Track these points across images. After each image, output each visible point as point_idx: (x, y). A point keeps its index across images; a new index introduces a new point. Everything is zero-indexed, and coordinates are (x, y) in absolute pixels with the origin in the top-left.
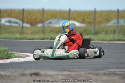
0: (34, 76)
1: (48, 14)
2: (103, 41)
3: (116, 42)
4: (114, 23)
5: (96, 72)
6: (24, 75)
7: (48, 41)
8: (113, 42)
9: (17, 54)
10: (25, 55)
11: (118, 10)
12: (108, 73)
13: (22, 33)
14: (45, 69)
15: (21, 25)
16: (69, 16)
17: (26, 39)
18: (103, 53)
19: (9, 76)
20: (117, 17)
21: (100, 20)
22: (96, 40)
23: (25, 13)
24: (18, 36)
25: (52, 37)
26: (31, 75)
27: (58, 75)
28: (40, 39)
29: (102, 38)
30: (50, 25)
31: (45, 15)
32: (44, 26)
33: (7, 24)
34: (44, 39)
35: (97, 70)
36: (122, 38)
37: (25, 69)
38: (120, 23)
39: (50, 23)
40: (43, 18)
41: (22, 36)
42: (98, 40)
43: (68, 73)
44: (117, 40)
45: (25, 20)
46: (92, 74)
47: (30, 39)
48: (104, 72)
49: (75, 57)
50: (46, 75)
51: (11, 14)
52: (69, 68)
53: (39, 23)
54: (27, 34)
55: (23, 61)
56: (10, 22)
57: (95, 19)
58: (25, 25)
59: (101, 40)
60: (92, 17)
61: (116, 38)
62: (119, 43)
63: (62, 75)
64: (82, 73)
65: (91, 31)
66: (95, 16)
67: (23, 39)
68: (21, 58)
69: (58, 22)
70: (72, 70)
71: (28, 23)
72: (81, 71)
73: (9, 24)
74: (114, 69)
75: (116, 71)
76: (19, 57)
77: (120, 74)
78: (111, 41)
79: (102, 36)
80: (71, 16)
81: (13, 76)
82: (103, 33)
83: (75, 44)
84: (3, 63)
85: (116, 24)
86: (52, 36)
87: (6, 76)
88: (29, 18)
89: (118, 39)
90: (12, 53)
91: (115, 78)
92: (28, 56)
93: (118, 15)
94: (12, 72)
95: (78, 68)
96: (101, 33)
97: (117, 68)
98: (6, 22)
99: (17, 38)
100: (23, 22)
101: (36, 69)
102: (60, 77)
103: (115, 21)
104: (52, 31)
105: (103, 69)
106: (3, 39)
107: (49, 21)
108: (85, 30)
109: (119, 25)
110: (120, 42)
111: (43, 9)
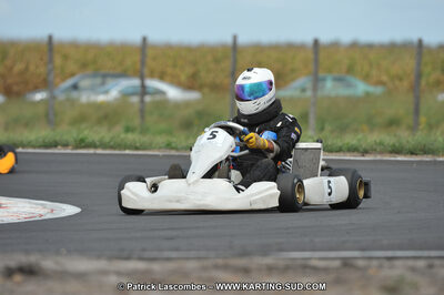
0: (18, 278)
1: (66, 57)
4: (303, 89)
5: (242, 262)
7: (69, 151)
11: (316, 42)
12: (281, 263)
14: (58, 252)
16: (143, 63)
20: (311, 67)
25: (82, 140)
26: (10, 273)
27: (105, 273)
28: (40, 147)
30: (74, 94)
31: (58, 61)
32: (53, 97)
34: (55, 145)
35: (244, 253)
36: (330, 142)
38: (323, 88)
39: (75, 87)
40: (48, 74)
43: (141, 265)
46: (226, 267)
48: (269, 260)
50: (63, 275)
52: (144, 250)
53: (36, 89)
57: (233, 73)
60: (226, 66)
63: (119, 273)
64: (191, 265)
66: (235, 64)
69: (103, 84)
72: (188, 259)
74: (304, 250)
75: (310, 259)
77: (326, 270)
80: (149, 62)
85: (309, 93)
86: (81, 136)
93: (316, 61)
95: (177, 249)
101: (27, 252)
103: (303, 81)
104: (80, 119)
105: (265, 251)
107: (70, 82)
108: (201, 114)
109: (320, 93)
111: (50, 38)
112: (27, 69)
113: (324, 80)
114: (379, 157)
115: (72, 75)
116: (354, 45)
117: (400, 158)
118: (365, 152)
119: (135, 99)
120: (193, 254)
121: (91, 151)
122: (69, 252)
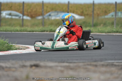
0: (34, 68)
1: (47, 7)
2: (102, 33)
3: (114, 34)
4: (112, 16)
5: (95, 63)
6: (24, 66)
7: (48, 33)
8: (111, 34)
9: (17, 46)
10: (25, 47)
11: (116, 2)
12: (106, 64)
13: (22, 25)
14: (44, 61)
15: (21, 18)
16: (68, 9)
17: (26, 31)
18: (103, 45)
19: (10, 68)
20: (115, 9)
21: (98, 12)
22: (95, 32)
23: (25, 5)
24: (18, 28)
25: (51, 30)
26: (31, 66)
27: (57, 66)
28: (40, 32)
29: (100, 30)
30: (50, 17)
31: (45, 8)
32: (44, 18)
33: (7, 16)
34: (44, 31)
35: (96, 61)
36: (120, 30)
38: (118, 15)
39: (50, 15)
40: (43, 11)
41: (23, 28)
42: (96, 32)
44: (115, 32)
45: (25, 13)
46: (90, 65)
47: (30, 32)
48: (102, 63)
49: (75, 49)
50: (46, 67)
51: (11, 7)
52: (68, 60)
53: (39, 15)
54: (27, 26)
55: (23, 53)
56: (10, 14)
57: (93, 11)
58: (25, 17)
59: (99, 33)
60: (91, 9)
61: (114, 30)
63: (61, 67)
64: (81, 64)
65: (89, 23)
66: (93, 9)
67: (23, 32)
68: (22, 50)
69: (57, 14)
70: (71, 61)
71: (28, 16)
73: (10, 17)
74: (112, 60)
75: (114, 62)
76: (19, 49)
77: (118, 66)
78: (109, 33)
79: (100, 28)
80: (70, 9)
81: (13, 68)
82: (102, 25)
83: (75, 36)
84: (4, 54)
85: (114, 17)
86: (51, 28)
87: (6, 67)
88: (29, 11)
90: (13, 45)
91: (113, 69)
92: (28, 48)
93: (116, 8)
94: (13, 64)
95: (77, 60)
97: (115, 60)
98: (6, 14)
99: (17, 31)
100: (23, 15)
101: (36, 61)
102: (59, 68)
103: (113, 13)
104: (51, 24)
105: (101, 60)
106: (4, 31)
107: (48, 14)
108: (84, 22)
109: (117, 17)
110: (118, 34)
111: (43, 2)
112: (36, 10)
113: (118, 13)
115: (49, 12)
120: (81, 61)
122: (48, 61)
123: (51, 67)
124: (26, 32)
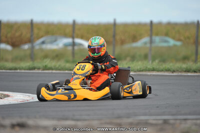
0: (17, 128)
1: (39, 29)
4: (145, 43)
5: (118, 121)
7: (40, 71)
8: (144, 73)
10: (2, 94)
11: (151, 22)
14: (35, 117)
16: (74, 31)
17: (4, 69)
20: (149, 33)
21: (123, 38)
25: (46, 66)
26: (13, 126)
28: (27, 70)
30: (44, 46)
31: (36, 31)
32: (33, 47)
34: (34, 68)
35: (119, 117)
36: (158, 67)
37: (3, 118)
38: (155, 42)
40: (31, 36)
43: (73, 123)
44: (149, 70)
45: (3, 38)
47: (11, 69)
50: (37, 127)
52: (74, 115)
53: (25, 43)
57: (114, 36)
61: (149, 67)
62: (154, 75)
64: (95, 123)
66: (115, 32)
69: (55, 41)
71: (8, 43)
72: (93, 120)
75: (148, 120)
77: (156, 125)
78: (142, 71)
79: (126, 63)
80: (77, 32)
82: (128, 59)
85: (148, 45)
86: (46, 64)
88: (9, 35)
89: (151, 68)
92: (8, 96)
93: (151, 30)
95: (89, 115)
96: (125, 59)
97: (151, 115)
103: (146, 39)
104: (46, 57)
105: (128, 116)
107: (41, 40)
109: (153, 45)
110: (154, 73)
111: (32, 21)
112: (21, 34)
114: (180, 74)
115: (42, 37)
116: (169, 24)
117: (189, 74)
118: (174, 71)
119: (70, 48)
121: (50, 71)
122: (40, 117)
123: (45, 128)
124: (4, 71)
